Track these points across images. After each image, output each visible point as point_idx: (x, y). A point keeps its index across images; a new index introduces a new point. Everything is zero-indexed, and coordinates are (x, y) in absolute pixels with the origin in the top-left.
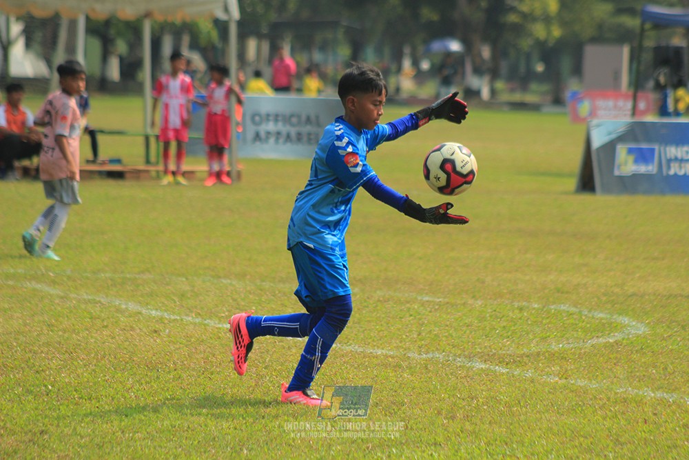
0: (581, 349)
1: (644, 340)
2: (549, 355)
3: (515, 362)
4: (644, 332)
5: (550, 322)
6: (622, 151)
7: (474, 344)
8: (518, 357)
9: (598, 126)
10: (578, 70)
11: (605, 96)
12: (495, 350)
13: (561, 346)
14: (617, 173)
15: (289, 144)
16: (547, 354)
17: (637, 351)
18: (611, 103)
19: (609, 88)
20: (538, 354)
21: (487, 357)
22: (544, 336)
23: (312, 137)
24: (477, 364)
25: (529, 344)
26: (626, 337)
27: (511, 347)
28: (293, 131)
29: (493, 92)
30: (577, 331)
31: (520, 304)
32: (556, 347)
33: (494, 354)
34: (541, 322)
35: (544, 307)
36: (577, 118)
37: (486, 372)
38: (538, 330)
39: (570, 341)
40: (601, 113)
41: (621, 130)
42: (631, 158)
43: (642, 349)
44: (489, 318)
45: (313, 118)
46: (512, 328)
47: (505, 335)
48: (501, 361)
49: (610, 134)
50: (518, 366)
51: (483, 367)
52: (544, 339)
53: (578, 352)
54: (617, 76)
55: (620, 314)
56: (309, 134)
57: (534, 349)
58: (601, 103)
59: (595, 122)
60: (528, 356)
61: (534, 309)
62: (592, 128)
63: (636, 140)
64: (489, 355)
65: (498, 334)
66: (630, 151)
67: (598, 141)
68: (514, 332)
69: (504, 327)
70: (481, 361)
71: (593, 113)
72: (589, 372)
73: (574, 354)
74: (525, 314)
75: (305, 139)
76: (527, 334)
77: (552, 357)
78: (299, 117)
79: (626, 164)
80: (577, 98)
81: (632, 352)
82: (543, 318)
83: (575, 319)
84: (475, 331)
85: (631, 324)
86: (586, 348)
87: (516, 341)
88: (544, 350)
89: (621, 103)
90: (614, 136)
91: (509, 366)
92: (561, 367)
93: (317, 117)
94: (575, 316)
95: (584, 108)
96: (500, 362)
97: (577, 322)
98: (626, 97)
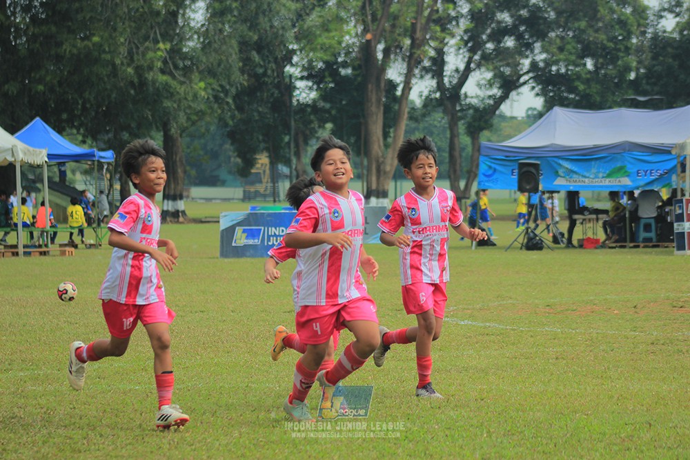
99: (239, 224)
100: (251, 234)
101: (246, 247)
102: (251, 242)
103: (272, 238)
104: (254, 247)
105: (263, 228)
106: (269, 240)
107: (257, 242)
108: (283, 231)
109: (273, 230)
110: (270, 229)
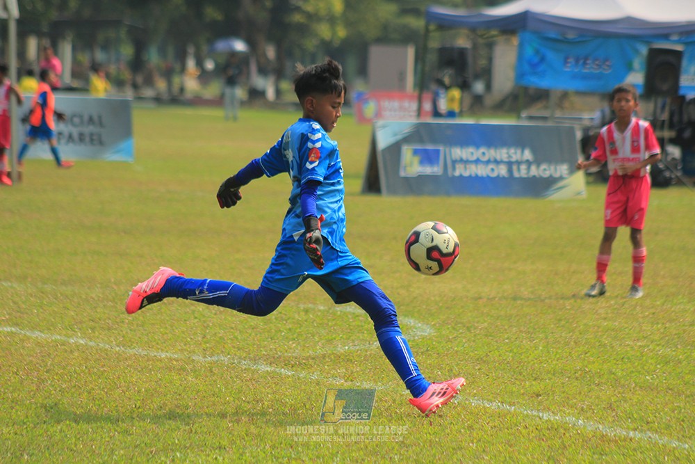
0: (366, 351)
1: (429, 342)
2: (335, 357)
3: (300, 364)
4: (430, 334)
5: (335, 325)
6: (407, 152)
7: (259, 346)
8: (304, 359)
9: (384, 127)
10: (363, 71)
11: (390, 97)
12: (281, 352)
13: (347, 348)
14: (402, 174)
15: (71, 145)
16: (332, 357)
17: (422, 353)
18: (396, 104)
19: (394, 88)
20: (324, 356)
21: (273, 360)
22: (330, 338)
23: (95, 137)
24: (263, 366)
25: (315, 346)
26: (412, 339)
27: (297, 349)
28: (75, 132)
29: (278, 92)
30: (363, 333)
31: (306, 306)
32: (341, 349)
33: (280, 357)
34: (327, 324)
35: (330, 309)
36: (362, 119)
37: (271, 375)
38: (323, 332)
39: (356, 343)
40: (387, 113)
41: (406, 131)
42: (416, 160)
43: (427, 350)
44: (274, 320)
45: (95, 118)
46: (298, 330)
47: (291, 337)
48: (287, 363)
49: (395, 135)
50: (303, 369)
51: (269, 369)
52: (329, 341)
53: (364, 354)
54: (402, 77)
55: (405, 316)
56: (92, 135)
57: (320, 351)
58: (386, 104)
59: (380, 123)
60: (313, 359)
61: (320, 311)
62: (378, 129)
63: (421, 141)
64: (274, 357)
65: (283, 336)
66: (416, 152)
67: (383, 142)
68: (300, 334)
69: (290, 329)
70: (267, 364)
71: (378, 114)
72: (374, 375)
73: (360, 356)
74: (311, 316)
75: (87, 139)
76: (313, 336)
77: (338, 359)
78: (81, 117)
79: (412, 165)
80: (362, 99)
81: (418, 354)
82: (328, 320)
83: (361, 321)
84: (260, 333)
85: (417, 326)
86: (371, 350)
87: (302, 343)
88: (329, 352)
89: (406, 104)
90: (399, 137)
91: (294, 369)
92: (347, 370)
93: (100, 117)
94: (361, 318)
95: (370, 108)
96: (285, 365)
97: (363, 324)
98: (410, 98)
99: (407, 140)
100: (428, 157)
101: (421, 178)
102: (428, 170)
103: (457, 166)
104: (433, 178)
105: (441, 148)
106: (454, 168)
107: (436, 170)
108: (472, 153)
109: (458, 152)
110: (452, 150)
